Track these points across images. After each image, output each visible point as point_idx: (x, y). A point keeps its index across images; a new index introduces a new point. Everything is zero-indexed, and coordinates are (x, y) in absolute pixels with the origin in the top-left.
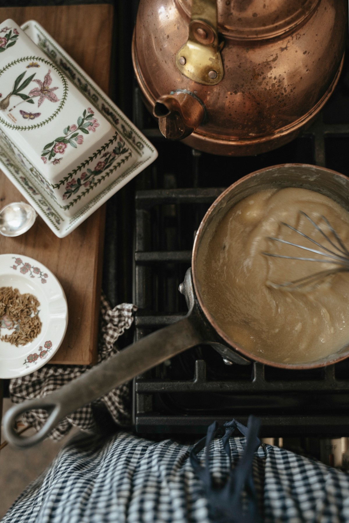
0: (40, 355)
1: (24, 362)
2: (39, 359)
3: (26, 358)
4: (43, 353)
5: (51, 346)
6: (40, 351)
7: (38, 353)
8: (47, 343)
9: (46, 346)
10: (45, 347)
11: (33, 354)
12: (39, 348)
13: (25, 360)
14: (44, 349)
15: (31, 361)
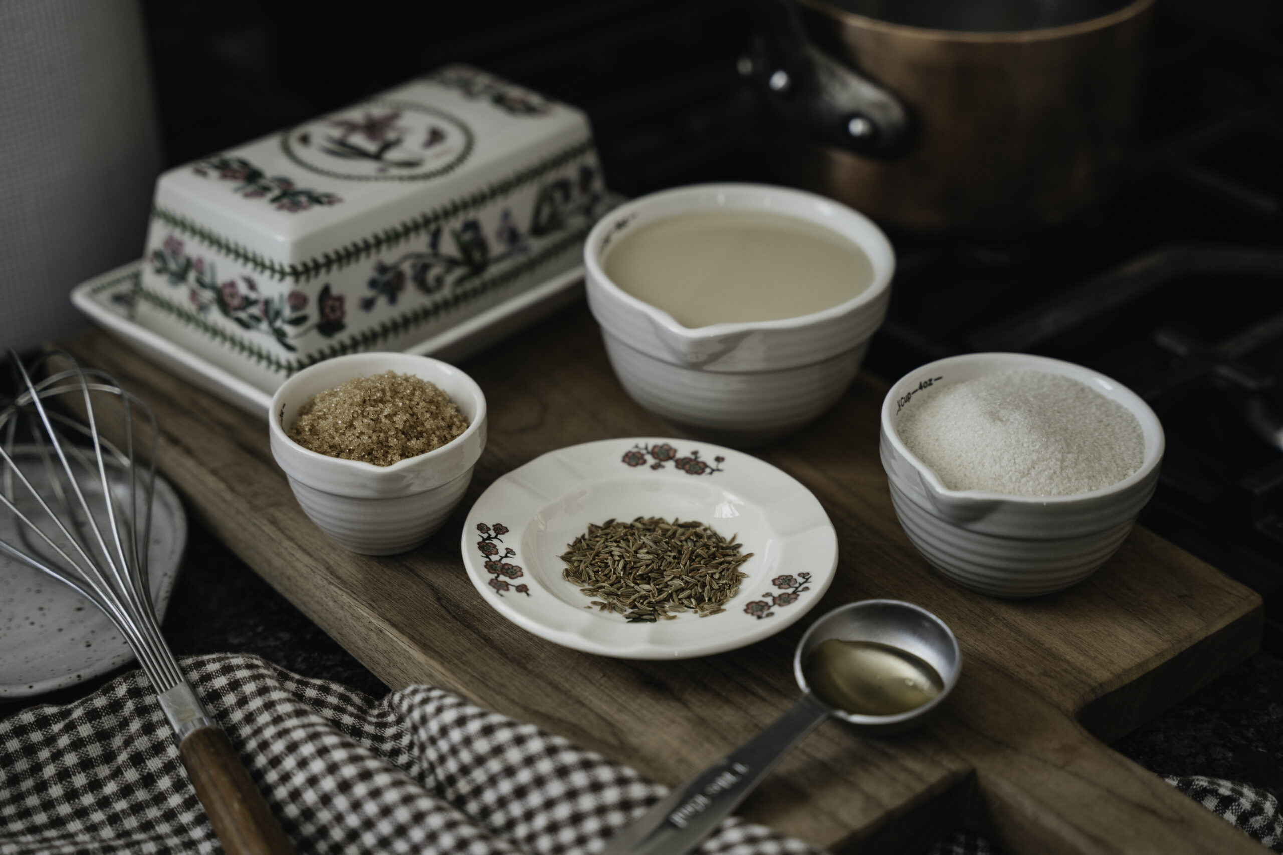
0: (669, 458)
1: (715, 474)
2: (680, 455)
3: (703, 476)
4: (661, 457)
5: (630, 452)
6: (663, 463)
7: (670, 465)
8: (634, 463)
9: (641, 461)
10: (644, 462)
11: (682, 472)
12: (660, 471)
13: (711, 473)
14: (650, 460)
15: (701, 465)
